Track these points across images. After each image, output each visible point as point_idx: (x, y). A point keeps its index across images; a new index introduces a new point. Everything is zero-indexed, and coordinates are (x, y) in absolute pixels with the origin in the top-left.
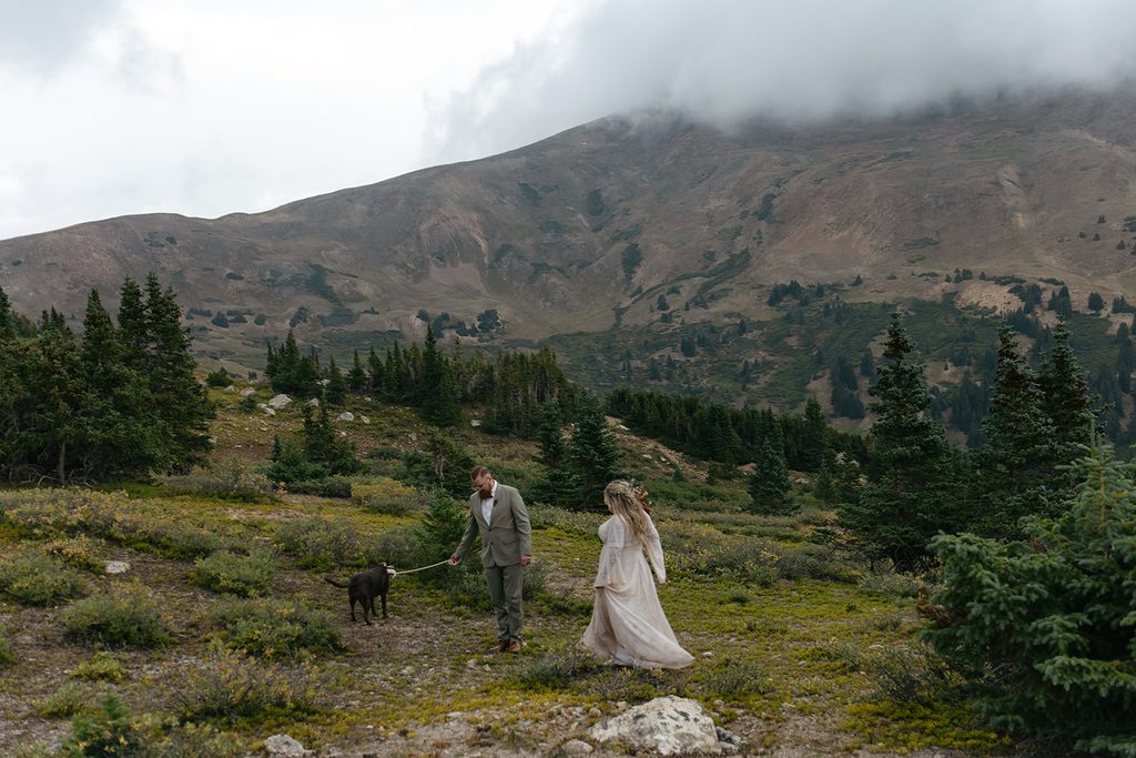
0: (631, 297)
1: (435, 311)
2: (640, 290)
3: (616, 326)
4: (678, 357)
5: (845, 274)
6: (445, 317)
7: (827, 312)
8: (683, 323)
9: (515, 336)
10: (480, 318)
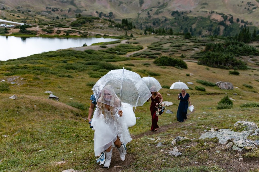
0: (142, 11)
1: (100, 11)
2: (143, 10)
3: (138, 17)
4: (152, 25)
5: (188, 10)
6: (102, 13)
7: (184, 18)
8: (153, 18)
9: (117, 18)
10: (109, 13)
